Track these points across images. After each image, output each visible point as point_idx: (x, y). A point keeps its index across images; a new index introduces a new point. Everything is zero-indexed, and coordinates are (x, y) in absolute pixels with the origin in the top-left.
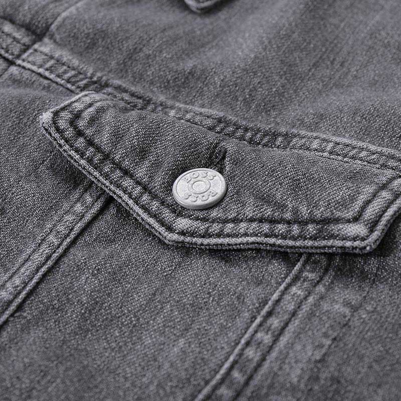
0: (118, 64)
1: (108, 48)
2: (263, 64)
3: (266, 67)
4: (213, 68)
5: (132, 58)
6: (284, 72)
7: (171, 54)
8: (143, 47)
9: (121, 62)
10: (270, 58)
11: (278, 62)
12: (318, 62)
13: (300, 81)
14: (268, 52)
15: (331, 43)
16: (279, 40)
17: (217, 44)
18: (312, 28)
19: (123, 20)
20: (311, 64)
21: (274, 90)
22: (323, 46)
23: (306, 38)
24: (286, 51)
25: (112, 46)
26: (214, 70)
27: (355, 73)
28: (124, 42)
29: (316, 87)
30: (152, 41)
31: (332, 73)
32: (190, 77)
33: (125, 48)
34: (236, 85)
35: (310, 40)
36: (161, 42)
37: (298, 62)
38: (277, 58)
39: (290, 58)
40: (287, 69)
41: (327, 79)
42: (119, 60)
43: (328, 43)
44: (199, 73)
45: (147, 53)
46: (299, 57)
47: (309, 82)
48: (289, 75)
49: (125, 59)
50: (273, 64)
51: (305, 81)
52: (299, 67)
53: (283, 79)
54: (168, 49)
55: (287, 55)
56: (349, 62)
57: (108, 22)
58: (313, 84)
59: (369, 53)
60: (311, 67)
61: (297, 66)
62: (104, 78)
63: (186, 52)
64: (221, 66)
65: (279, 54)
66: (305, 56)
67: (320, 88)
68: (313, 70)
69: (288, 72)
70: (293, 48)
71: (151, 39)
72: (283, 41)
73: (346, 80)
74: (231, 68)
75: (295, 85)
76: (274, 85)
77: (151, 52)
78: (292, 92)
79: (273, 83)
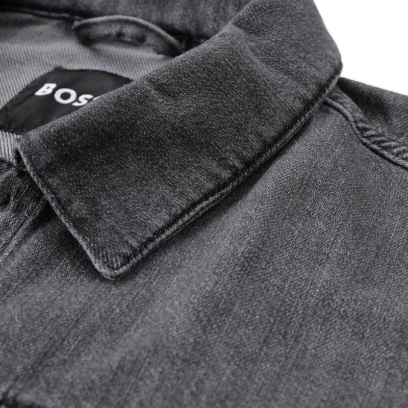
0: (25, 368)
1: (10, 351)
2: (206, 351)
3: (210, 354)
4: (146, 358)
5: (43, 363)
6: (231, 356)
7: (91, 356)
8: (56, 351)
9: (29, 367)
10: (212, 342)
11: (221, 346)
12: (268, 337)
13: (252, 365)
14: (209, 336)
15: (278, 311)
16: (219, 317)
17: (142, 322)
18: (253, 295)
19: (25, 317)
20: (261, 342)
21: (224, 379)
22: (271, 315)
23: (250, 309)
24: (229, 330)
25: (16, 349)
26: (147, 360)
27: (313, 351)
28: (31, 345)
29: (272, 369)
30: (66, 342)
31: (288, 351)
32: (119, 372)
33: (33, 351)
34: (179, 378)
35: (254, 311)
36: (76, 342)
37: (245, 340)
38: (220, 341)
39: (235, 338)
40: (234, 352)
41: (284, 359)
42: (26, 364)
43: (275, 311)
44: (129, 367)
45: (62, 358)
46: (245, 335)
47: (263, 364)
48: (238, 359)
49: (33, 364)
50: (216, 350)
51: (258, 363)
52: (248, 347)
53: (232, 364)
54: (87, 351)
55: (231, 335)
56: (304, 337)
57: (7, 322)
58: (268, 366)
59: (324, 327)
60: (262, 345)
61: (245, 346)
62: (11, 394)
63: (109, 345)
64: (155, 355)
65: (221, 335)
66: (251, 331)
67: (278, 371)
68: (265, 349)
69: (236, 356)
70: (236, 325)
71: (63, 340)
72: (223, 319)
73: (305, 360)
74: (169, 358)
75: (247, 369)
76: (223, 374)
77: (66, 357)
78: (245, 378)
79: (222, 372)
